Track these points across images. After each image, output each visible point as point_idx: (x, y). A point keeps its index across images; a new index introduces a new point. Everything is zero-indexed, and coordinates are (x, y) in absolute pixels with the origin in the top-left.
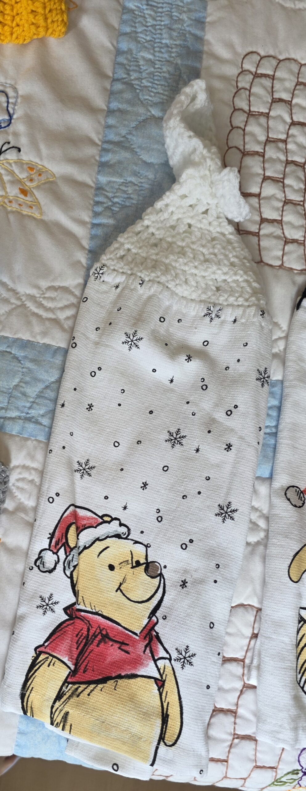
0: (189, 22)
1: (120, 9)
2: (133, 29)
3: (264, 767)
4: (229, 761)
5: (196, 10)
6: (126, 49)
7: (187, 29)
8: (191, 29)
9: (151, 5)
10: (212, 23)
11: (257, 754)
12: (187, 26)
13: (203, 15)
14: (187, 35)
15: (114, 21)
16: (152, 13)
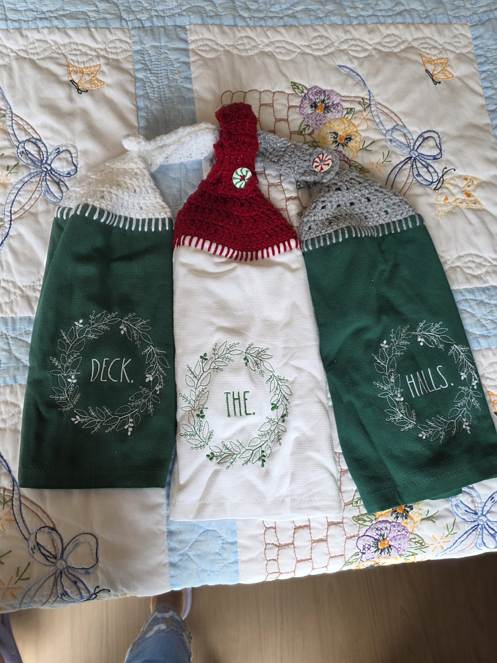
0: (181, 80)
1: (134, 80)
2: (145, 92)
3: (336, 556)
4: (313, 559)
5: (184, 71)
6: (143, 106)
7: (181, 84)
8: (183, 84)
9: (153, 73)
10: (196, 78)
11: (330, 549)
12: (180, 83)
13: (189, 73)
14: (182, 89)
15: (131, 88)
16: (155, 78)
